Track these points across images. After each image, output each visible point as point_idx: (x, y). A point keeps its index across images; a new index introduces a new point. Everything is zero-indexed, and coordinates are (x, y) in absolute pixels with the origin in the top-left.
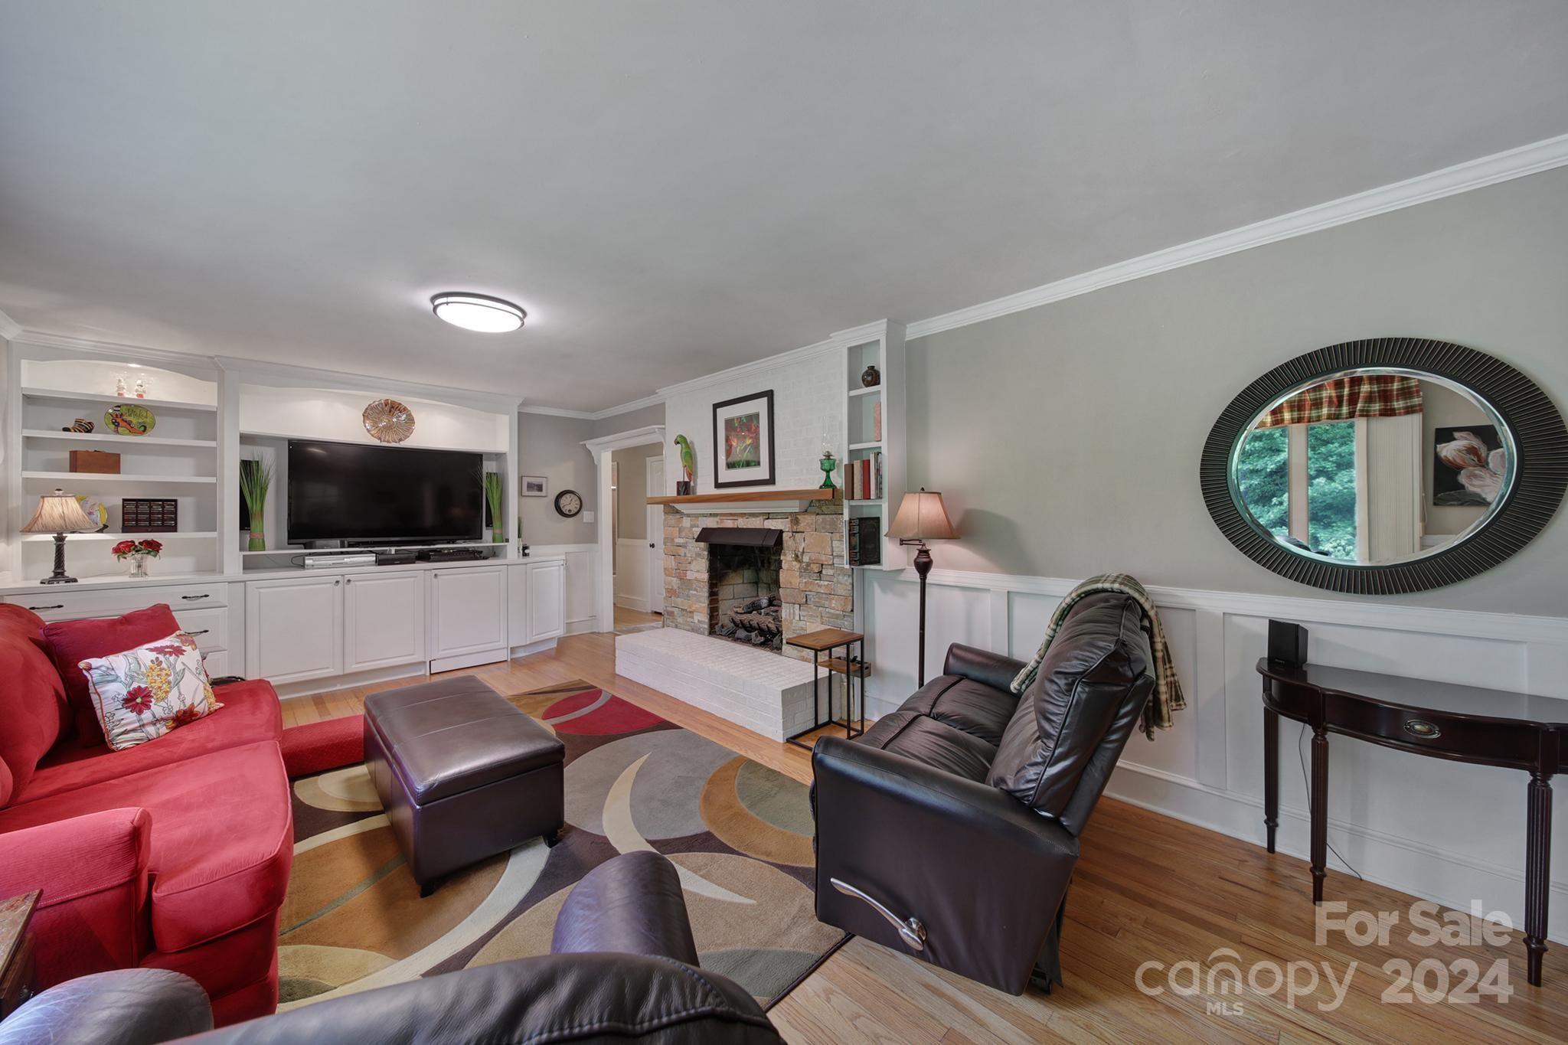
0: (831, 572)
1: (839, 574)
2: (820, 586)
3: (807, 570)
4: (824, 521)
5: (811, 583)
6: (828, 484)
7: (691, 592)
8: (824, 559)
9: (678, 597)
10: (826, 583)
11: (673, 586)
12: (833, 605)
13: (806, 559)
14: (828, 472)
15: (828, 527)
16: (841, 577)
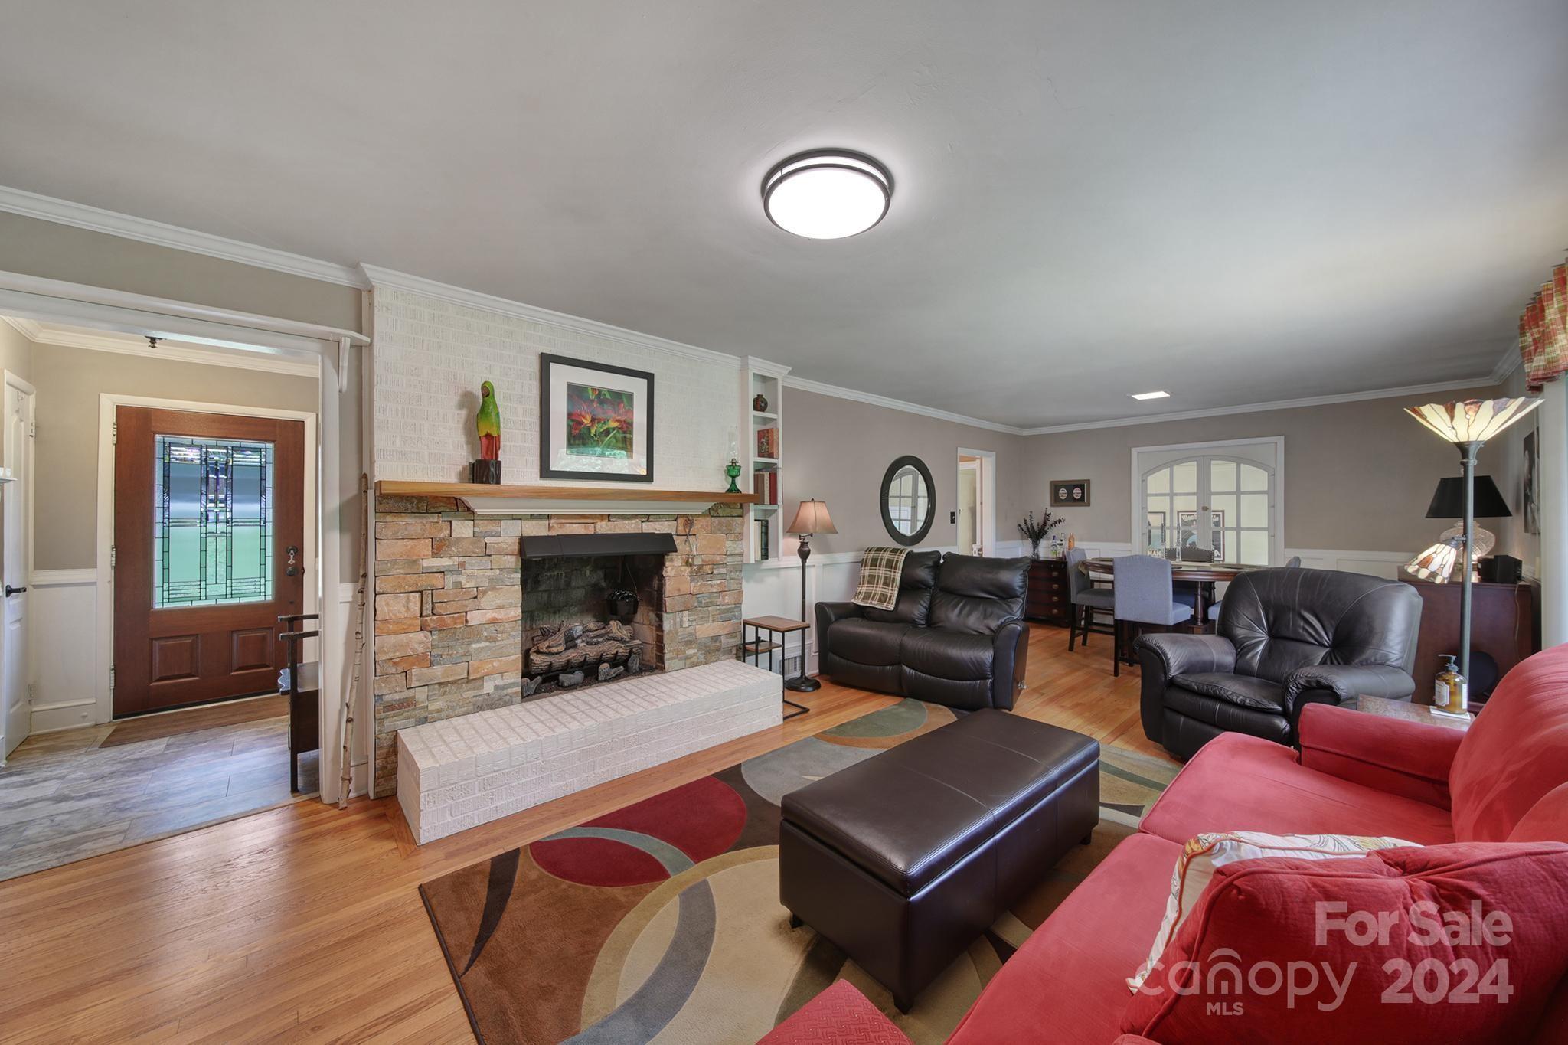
0: (723, 571)
1: (731, 572)
2: (712, 586)
3: (700, 572)
4: (720, 523)
5: (705, 585)
6: (733, 489)
7: (474, 646)
8: (718, 559)
9: (432, 664)
10: (719, 582)
11: (413, 650)
12: (727, 601)
13: (698, 561)
14: (733, 478)
15: (724, 528)
16: (733, 574)
